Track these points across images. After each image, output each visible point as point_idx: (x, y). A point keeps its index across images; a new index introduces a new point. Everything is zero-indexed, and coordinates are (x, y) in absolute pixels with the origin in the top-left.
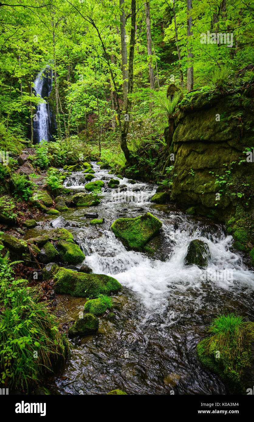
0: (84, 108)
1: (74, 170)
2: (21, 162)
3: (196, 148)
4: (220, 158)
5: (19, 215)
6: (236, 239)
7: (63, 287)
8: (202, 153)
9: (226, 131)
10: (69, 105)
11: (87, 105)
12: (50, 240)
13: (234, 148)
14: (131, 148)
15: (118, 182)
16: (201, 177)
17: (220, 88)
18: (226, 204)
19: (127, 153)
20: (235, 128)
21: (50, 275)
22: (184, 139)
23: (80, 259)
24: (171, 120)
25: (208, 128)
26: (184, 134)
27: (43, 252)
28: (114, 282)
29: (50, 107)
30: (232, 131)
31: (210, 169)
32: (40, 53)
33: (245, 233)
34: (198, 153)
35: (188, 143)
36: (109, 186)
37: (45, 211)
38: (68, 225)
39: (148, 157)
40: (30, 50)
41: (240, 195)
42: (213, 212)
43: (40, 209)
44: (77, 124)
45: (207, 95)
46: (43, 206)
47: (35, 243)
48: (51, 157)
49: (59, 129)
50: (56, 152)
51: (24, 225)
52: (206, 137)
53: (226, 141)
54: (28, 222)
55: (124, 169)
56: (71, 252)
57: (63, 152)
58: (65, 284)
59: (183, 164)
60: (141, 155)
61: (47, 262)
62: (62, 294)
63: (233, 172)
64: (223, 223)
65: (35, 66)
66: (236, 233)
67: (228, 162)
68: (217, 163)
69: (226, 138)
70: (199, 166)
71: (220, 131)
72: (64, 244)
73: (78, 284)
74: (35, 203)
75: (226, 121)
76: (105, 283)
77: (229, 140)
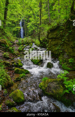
0: (31, 29)
1: (28, 45)
2: (14, 44)
3: (53, 40)
4: (58, 42)
5: (10, 57)
6: (60, 62)
7: (16, 72)
8: (54, 41)
9: (59, 35)
10: (28, 28)
11: (32, 28)
12: (15, 62)
13: (61, 40)
14: (41, 39)
15: (37, 48)
16: (54, 47)
17: (58, 24)
18: (59, 54)
19: (40, 41)
20: (61, 35)
21: (14, 69)
22: (50, 37)
23: (22, 66)
24: (48, 32)
25: (55, 35)
26: (50, 36)
27: (13, 64)
28: (28, 71)
29: (24, 29)
30: (60, 35)
31: (56, 45)
32: (21, 15)
33: (62, 61)
34: (53, 41)
35: (51, 38)
36: (35, 49)
37: (17, 56)
38: (21, 59)
39: (45, 42)
40: (18, 14)
41: (61, 51)
42: (56, 56)
43: (16, 55)
44: (31, 33)
45: (55, 26)
46: (16, 54)
47: (11, 62)
48: (22, 42)
49: (26, 35)
50: (24, 41)
51: (11, 59)
52: (55, 37)
53: (59, 38)
54: (12, 58)
55: (39, 45)
56: (19, 64)
57: (25, 41)
58: (17, 71)
59: (50, 44)
60: (43, 41)
61: (14, 67)
62: (16, 73)
63: (60, 45)
64: (58, 58)
65: (19, 19)
66: (60, 61)
67: (59, 43)
68: (57, 43)
69: (59, 37)
70: (54, 44)
71: (58, 35)
72: (18, 63)
73: (19, 71)
74: (15, 54)
75: (59, 33)
76: (25, 71)
77: (60, 37)
